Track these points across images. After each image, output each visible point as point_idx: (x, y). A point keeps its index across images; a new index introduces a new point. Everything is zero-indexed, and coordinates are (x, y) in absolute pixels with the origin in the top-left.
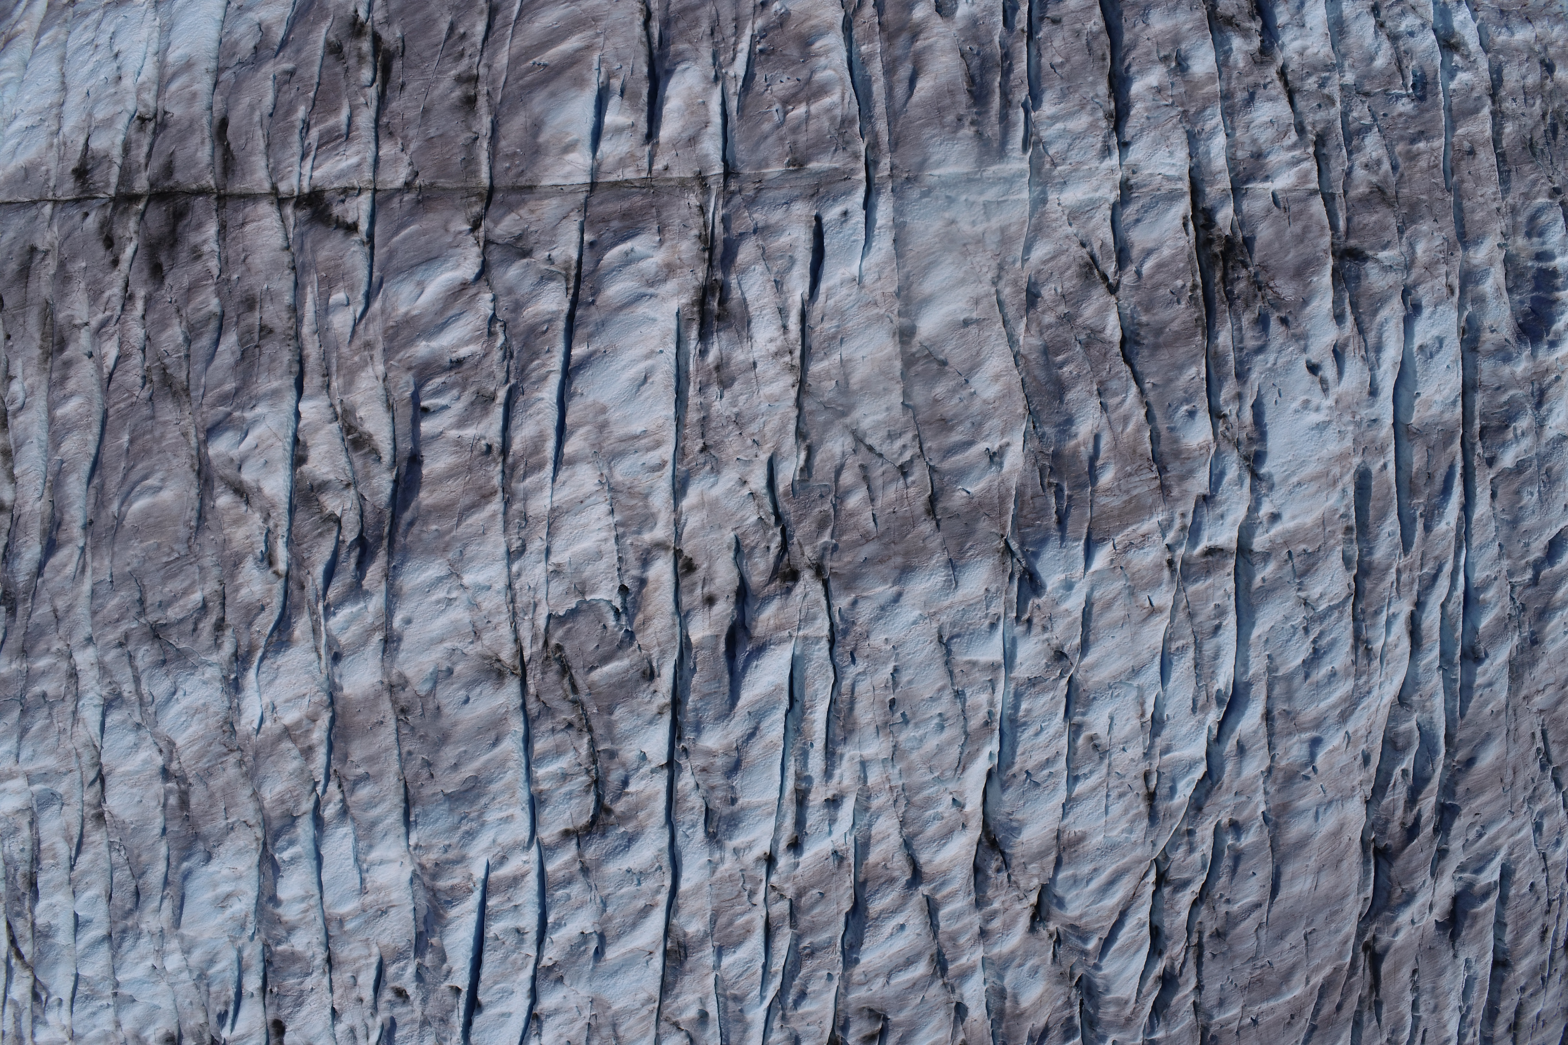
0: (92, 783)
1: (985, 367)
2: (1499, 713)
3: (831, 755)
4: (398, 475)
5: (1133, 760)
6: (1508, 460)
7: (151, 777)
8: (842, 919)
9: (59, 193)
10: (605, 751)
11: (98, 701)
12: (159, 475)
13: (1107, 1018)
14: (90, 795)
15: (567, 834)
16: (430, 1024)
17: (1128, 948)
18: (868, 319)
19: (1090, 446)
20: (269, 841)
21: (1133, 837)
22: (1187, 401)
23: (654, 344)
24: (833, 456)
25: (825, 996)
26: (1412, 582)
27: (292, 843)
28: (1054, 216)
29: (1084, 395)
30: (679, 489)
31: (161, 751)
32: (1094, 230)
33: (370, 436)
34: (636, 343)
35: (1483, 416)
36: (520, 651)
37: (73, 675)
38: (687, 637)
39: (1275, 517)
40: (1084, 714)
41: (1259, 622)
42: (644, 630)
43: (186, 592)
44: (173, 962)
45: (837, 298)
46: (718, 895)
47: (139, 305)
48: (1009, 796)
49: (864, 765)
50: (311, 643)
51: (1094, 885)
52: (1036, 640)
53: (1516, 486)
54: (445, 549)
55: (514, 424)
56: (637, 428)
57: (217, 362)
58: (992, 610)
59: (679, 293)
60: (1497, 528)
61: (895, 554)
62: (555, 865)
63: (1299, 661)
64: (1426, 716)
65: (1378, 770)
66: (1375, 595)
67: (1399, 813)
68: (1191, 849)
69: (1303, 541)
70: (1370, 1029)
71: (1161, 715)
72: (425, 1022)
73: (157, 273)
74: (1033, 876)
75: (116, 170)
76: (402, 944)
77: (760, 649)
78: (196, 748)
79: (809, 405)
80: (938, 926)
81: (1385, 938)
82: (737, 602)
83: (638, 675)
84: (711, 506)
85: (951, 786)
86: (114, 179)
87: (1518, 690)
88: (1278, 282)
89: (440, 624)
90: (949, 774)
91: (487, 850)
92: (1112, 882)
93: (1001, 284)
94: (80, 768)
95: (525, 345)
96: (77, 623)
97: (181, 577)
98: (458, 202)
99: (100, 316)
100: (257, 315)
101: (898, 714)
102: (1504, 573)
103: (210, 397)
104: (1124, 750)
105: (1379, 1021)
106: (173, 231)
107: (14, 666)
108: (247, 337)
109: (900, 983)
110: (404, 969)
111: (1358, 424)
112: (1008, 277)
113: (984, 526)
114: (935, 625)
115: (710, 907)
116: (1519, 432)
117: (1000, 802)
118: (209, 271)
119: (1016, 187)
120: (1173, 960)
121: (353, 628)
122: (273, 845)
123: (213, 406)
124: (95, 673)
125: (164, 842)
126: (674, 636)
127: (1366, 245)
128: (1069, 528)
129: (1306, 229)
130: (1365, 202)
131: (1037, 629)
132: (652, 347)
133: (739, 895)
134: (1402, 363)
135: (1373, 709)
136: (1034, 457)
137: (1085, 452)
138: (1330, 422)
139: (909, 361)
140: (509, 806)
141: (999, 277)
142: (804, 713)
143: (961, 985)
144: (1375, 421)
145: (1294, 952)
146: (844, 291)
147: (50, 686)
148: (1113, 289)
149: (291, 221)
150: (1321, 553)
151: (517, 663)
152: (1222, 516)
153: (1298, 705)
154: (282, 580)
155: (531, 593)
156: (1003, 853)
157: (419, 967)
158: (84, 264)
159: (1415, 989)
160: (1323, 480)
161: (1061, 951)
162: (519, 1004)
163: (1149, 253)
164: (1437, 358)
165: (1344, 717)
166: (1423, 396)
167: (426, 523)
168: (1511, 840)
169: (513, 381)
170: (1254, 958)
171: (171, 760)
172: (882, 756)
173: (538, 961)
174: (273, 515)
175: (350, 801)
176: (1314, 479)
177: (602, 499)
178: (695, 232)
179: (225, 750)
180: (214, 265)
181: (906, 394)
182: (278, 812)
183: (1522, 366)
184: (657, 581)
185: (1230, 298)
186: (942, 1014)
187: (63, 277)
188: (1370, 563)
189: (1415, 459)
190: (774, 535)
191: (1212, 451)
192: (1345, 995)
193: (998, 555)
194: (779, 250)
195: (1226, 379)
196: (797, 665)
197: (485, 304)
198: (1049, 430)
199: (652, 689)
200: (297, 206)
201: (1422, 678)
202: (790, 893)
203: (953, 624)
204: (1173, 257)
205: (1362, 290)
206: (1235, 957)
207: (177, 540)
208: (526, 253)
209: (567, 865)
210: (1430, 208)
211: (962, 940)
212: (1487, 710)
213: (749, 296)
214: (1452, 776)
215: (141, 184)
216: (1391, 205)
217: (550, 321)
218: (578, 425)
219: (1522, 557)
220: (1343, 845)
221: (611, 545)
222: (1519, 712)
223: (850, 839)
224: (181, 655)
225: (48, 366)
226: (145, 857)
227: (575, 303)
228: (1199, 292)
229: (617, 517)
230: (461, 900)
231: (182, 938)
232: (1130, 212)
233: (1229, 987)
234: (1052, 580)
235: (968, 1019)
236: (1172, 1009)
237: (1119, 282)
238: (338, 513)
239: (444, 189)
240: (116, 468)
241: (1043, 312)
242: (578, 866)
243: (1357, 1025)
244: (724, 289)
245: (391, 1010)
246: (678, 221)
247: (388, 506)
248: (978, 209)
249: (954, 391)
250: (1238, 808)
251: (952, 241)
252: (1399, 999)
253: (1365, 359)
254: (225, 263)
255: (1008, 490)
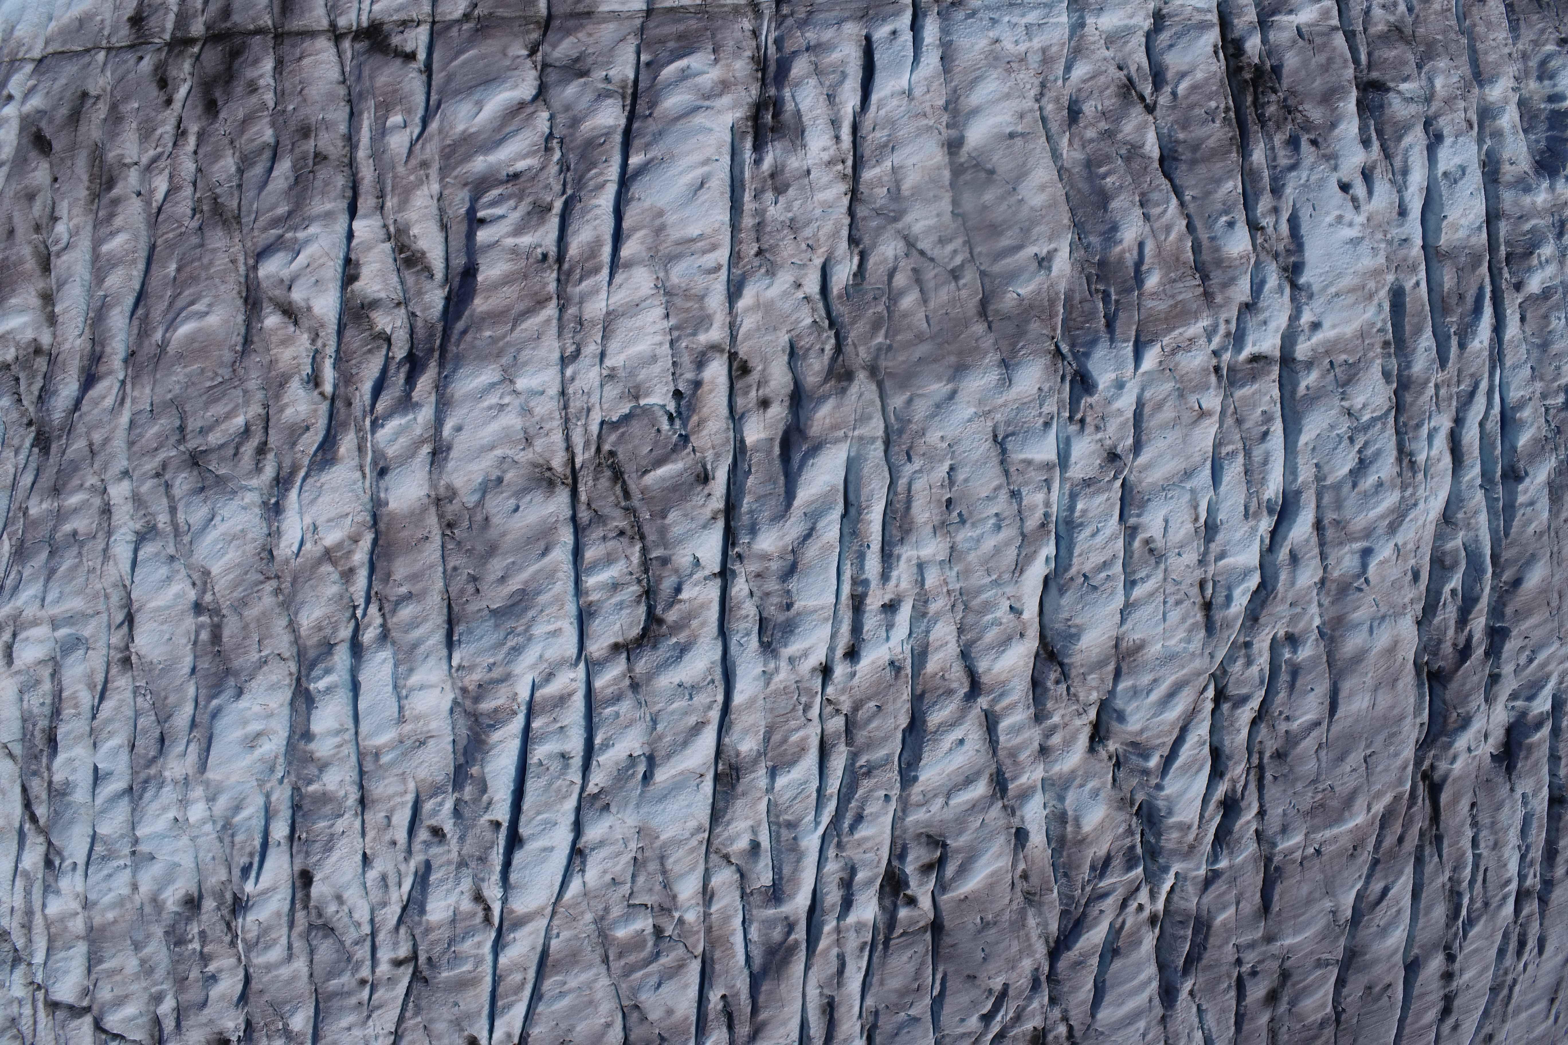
0: (120, 625)
1: (1031, 177)
2: (1542, 534)
3: (887, 557)
4: (450, 292)
5: (1188, 566)
6: (1534, 284)
7: (183, 612)
8: (900, 735)
9: (114, 40)
10: (657, 558)
11: (131, 537)
12: (206, 301)
13: (1170, 846)
14: (117, 639)
15: (616, 648)
16: (467, 865)
17: (1190, 767)
18: (918, 128)
19: (1135, 253)
20: (303, 673)
21: (1192, 647)
22: (1226, 212)
23: (709, 152)
24: (886, 259)
25: (882, 819)
26: (1450, 398)
27: (328, 671)
28: (1092, 39)
29: (1126, 205)
30: (734, 291)
31: (194, 584)
32: (1130, 53)
33: (423, 253)
34: (692, 151)
35: (1508, 243)
36: (572, 460)
37: (106, 511)
38: (743, 441)
39: (1316, 326)
40: (1139, 516)
41: (1306, 429)
42: (699, 431)
43: (228, 416)
44: (197, 812)
45: (888, 108)
46: (772, 709)
47: (192, 140)
48: (1067, 600)
49: (921, 567)
50: (356, 462)
51: (1154, 696)
52: (1089, 439)
53: (1543, 311)
54: (499, 355)
55: (571, 230)
56: (693, 231)
57: (270, 187)
58: (1046, 409)
59: (733, 107)
60: (1528, 351)
61: (949, 353)
62: (602, 682)
63: (1345, 470)
64: (1471, 534)
65: (1428, 590)
66: (1415, 408)
67: (1451, 632)
68: (1249, 663)
69: (1344, 351)
70: (1432, 865)
71: (1215, 520)
72: (462, 864)
73: (211, 108)
74: (1092, 688)
75: (172, 17)
76: (440, 778)
77: (816, 449)
78: (231, 576)
79: (861, 211)
80: (997, 742)
81: (1443, 766)
82: (791, 406)
83: (692, 478)
84: (766, 308)
85: (1010, 590)
86: (170, 25)
87: (1559, 512)
88: (1307, 106)
89: (492, 430)
90: (1006, 576)
91: (533, 667)
92: (1172, 694)
93: (1044, 101)
94: (108, 609)
95: (583, 157)
96: (113, 456)
97: (224, 401)
98: (516, 29)
99: (152, 153)
100: (312, 142)
101: (955, 514)
102: (1538, 395)
103: (262, 221)
104: (1179, 554)
105: (1440, 856)
106: (229, 68)
107: (44, 506)
108: (302, 163)
109: (959, 805)
110: (441, 804)
111: (1390, 243)
112: (1050, 95)
113: (1035, 327)
114: (990, 424)
115: (763, 723)
116: (1543, 259)
117: (1058, 608)
118: (264, 105)
119: (1055, 11)
120: (1234, 782)
121: (401, 440)
122: (308, 675)
123: (265, 229)
124: (128, 507)
125: (192, 682)
126: (728, 440)
127: (1387, 77)
128: (1118, 331)
129: (1330, 61)
130: (1384, 38)
131: (1090, 429)
132: (708, 154)
133: (794, 709)
134: (1428, 188)
135: (1420, 522)
136: (1081, 265)
137: (1130, 258)
138: (1362, 238)
139: (957, 171)
140: (557, 618)
141: (1042, 94)
142: (860, 514)
143: (1021, 806)
144: (1405, 240)
145: (1355, 775)
146: (895, 102)
147: (81, 524)
148: (1150, 109)
149: (349, 54)
150: (1362, 365)
151: (568, 472)
152: (1265, 323)
153: (1348, 513)
154: (328, 402)
155: (585, 398)
156: (1061, 665)
157: (458, 802)
158: (136, 105)
159: (1475, 824)
160: (1359, 293)
161: (1121, 775)
162: (562, 837)
163: (1183, 75)
164: (1461, 183)
165: (1393, 528)
166: (1450, 219)
167: (479, 329)
168: (1561, 668)
169: (569, 192)
170: (1314, 781)
171: (204, 592)
172: (939, 558)
173: (583, 789)
174: (322, 334)
175: (391, 622)
176: (1351, 290)
177: (657, 303)
178: (749, 53)
179: (262, 578)
180: (269, 98)
181: (955, 203)
182: (314, 640)
183: (1541, 197)
184: (712, 382)
185: (1262, 121)
186: (1001, 839)
187: (115, 118)
188: (1409, 377)
189: (1446, 279)
190: (829, 337)
191: (1252, 261)
192: (1406, 827)
193: (1049, 356)
194: (831, 65)
195: (1262, 193)
196: (852, 467)
197: (542, 121)
198: (1094, 240)
199: (706, 492)
200: (354, 39)
201: (1466, 495)
202: (846, 708)
203: (1008, 423)
204: (1207, 80)
205: (1386, 118)
206: (1296, 780)
207: (222, 364)
208: (584, 73)
209: (616, 681)
210: (1446, 47)
211: (1023, 757)
212: (1531, 530)
213: (803, 107)
214: (1500, 597)
215: (197, 28)
216: (1408, 43)
217: (607, 134)
218: (635, 229)
219: (1554, 380)
220: (1398, 664)
221: (666, 349)
222: (1561, 534)
223: (907, 648)
224: (220, 481)
225: (95, 207)
226: (172, 699)
227: (631, 118)
228: (1232, 114)
229: (673, 321)
230: (504, 722)
231: (207, 784)
232: (1164, 38)
233: (1292, 812)
234: (1104, 378)
235: (1029, 845)
236: (1236, 836)
237: (1155, 103)
238: (388, 330)
239: (503, 18)
240: (162, 297)
241: (1085, 127)
242: (627, 682)
243: (1419, 861)
244: (777, 105)
245: (426, 851)
246: (731, 43)
247: (439, 320)
248: (1021, 30)
249: (1002, 198)
250: (1294, 620)
251: (996, 59)
252: (1459, 833)
253: (1393, 182)
254: (280, 95)
255: (1057, 294)
